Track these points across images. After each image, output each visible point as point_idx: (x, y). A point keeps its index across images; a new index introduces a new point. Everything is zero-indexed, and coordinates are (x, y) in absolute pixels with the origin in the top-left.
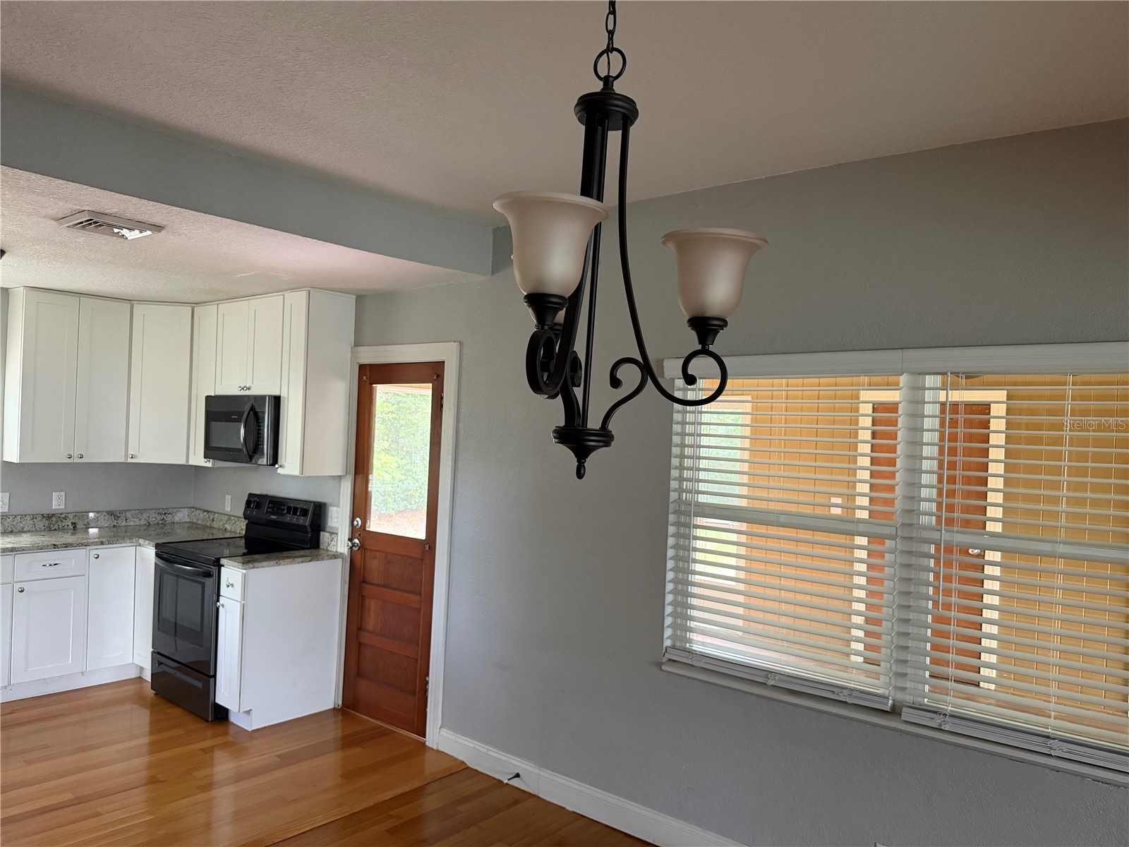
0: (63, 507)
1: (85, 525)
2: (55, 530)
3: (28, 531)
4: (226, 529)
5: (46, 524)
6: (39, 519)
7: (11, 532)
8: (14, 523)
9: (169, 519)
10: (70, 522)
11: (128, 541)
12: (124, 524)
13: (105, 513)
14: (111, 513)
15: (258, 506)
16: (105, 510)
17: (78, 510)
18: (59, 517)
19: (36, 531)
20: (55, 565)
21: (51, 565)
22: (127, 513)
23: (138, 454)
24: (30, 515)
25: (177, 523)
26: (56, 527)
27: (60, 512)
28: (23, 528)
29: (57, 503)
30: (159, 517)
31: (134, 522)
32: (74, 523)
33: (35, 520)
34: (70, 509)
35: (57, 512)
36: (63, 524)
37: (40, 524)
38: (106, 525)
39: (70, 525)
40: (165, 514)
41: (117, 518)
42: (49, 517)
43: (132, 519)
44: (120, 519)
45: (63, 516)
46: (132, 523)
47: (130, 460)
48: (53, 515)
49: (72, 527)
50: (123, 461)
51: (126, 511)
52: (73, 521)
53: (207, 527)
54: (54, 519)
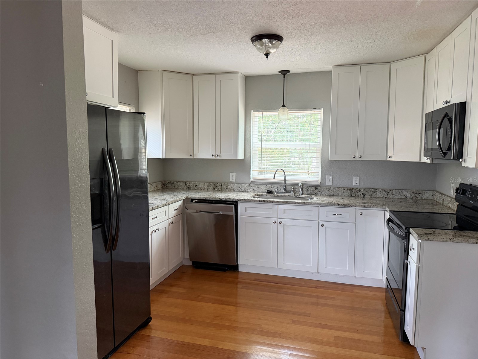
0: (358, 185)
1: (370, 195)
2: (354, 196)
3: (341, 196)
4: (449, 207)
5: (350, 193)
6: (346, 190)
7: (333, 195)
8: (334, 191)
9: (419, 196)
10: (362, 193)
11: (380, 207)
12: (391, 197)
13: (381, 190)
14: (384, 190)
15: (464, 192)
16: (381, 188)
17: (366, 187)
18: (356, 190)
19: (345, 196)
20: (340, 215)
21: (338, 215)
22: (394, 191)
23: (392, 155)
24: (341, 187)
25: (425, 200)
26: (354, 195)
27: (357, 187)
28: (338, 194)
29: (356, 182)
30: (413, 195)
31: (397, 196)
32: (364, 194)
33: (344, 190)
34: (362, 186)
35: (355, 187)
36: (358, 194)
37: (347, 193)
38: (381, 197)
39: (362, 194)
40: (417, 193)
41: (387, 193)
42: (351, 189)
43: (396, 195)
44: (389, 194)
45: (358, 189)
46: (396, 197)
47: (389, 159)
48: (353, 188)
49: (362, 196)
50: (385, 160)
51: (393, 190)
52: (363, 193)
53: (441, 204)
54: (353, 191)
